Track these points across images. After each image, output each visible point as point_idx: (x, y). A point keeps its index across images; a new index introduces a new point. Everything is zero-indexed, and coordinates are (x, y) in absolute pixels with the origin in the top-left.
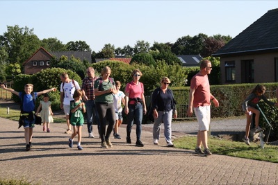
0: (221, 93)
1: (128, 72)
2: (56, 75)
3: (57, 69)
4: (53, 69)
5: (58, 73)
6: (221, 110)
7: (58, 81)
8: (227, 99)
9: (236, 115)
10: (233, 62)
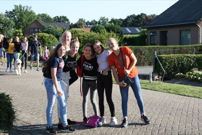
0: (140, 51)
1: (84, 36)
2: (42, 38)
3: (43, 34)
4: (40, 34)
5: (43, 36)
6: (140, 61)
7: (43, 42)
8: (144, 55)
9: (149, 65)
10: (155, 32)
